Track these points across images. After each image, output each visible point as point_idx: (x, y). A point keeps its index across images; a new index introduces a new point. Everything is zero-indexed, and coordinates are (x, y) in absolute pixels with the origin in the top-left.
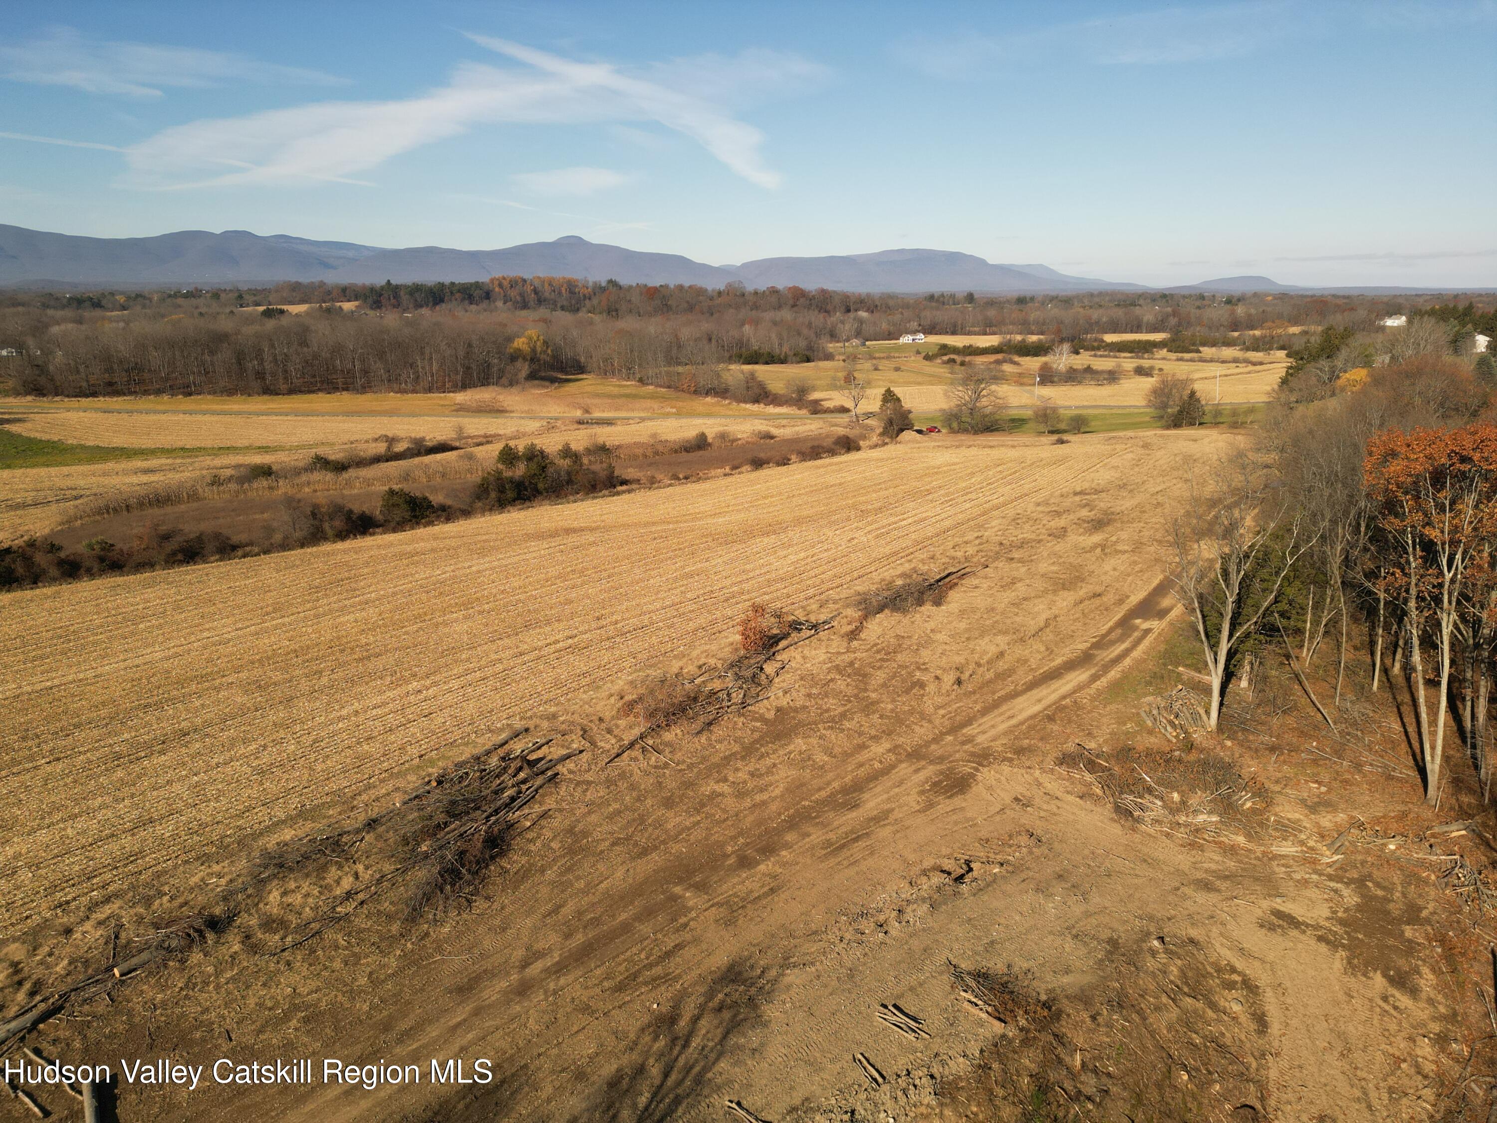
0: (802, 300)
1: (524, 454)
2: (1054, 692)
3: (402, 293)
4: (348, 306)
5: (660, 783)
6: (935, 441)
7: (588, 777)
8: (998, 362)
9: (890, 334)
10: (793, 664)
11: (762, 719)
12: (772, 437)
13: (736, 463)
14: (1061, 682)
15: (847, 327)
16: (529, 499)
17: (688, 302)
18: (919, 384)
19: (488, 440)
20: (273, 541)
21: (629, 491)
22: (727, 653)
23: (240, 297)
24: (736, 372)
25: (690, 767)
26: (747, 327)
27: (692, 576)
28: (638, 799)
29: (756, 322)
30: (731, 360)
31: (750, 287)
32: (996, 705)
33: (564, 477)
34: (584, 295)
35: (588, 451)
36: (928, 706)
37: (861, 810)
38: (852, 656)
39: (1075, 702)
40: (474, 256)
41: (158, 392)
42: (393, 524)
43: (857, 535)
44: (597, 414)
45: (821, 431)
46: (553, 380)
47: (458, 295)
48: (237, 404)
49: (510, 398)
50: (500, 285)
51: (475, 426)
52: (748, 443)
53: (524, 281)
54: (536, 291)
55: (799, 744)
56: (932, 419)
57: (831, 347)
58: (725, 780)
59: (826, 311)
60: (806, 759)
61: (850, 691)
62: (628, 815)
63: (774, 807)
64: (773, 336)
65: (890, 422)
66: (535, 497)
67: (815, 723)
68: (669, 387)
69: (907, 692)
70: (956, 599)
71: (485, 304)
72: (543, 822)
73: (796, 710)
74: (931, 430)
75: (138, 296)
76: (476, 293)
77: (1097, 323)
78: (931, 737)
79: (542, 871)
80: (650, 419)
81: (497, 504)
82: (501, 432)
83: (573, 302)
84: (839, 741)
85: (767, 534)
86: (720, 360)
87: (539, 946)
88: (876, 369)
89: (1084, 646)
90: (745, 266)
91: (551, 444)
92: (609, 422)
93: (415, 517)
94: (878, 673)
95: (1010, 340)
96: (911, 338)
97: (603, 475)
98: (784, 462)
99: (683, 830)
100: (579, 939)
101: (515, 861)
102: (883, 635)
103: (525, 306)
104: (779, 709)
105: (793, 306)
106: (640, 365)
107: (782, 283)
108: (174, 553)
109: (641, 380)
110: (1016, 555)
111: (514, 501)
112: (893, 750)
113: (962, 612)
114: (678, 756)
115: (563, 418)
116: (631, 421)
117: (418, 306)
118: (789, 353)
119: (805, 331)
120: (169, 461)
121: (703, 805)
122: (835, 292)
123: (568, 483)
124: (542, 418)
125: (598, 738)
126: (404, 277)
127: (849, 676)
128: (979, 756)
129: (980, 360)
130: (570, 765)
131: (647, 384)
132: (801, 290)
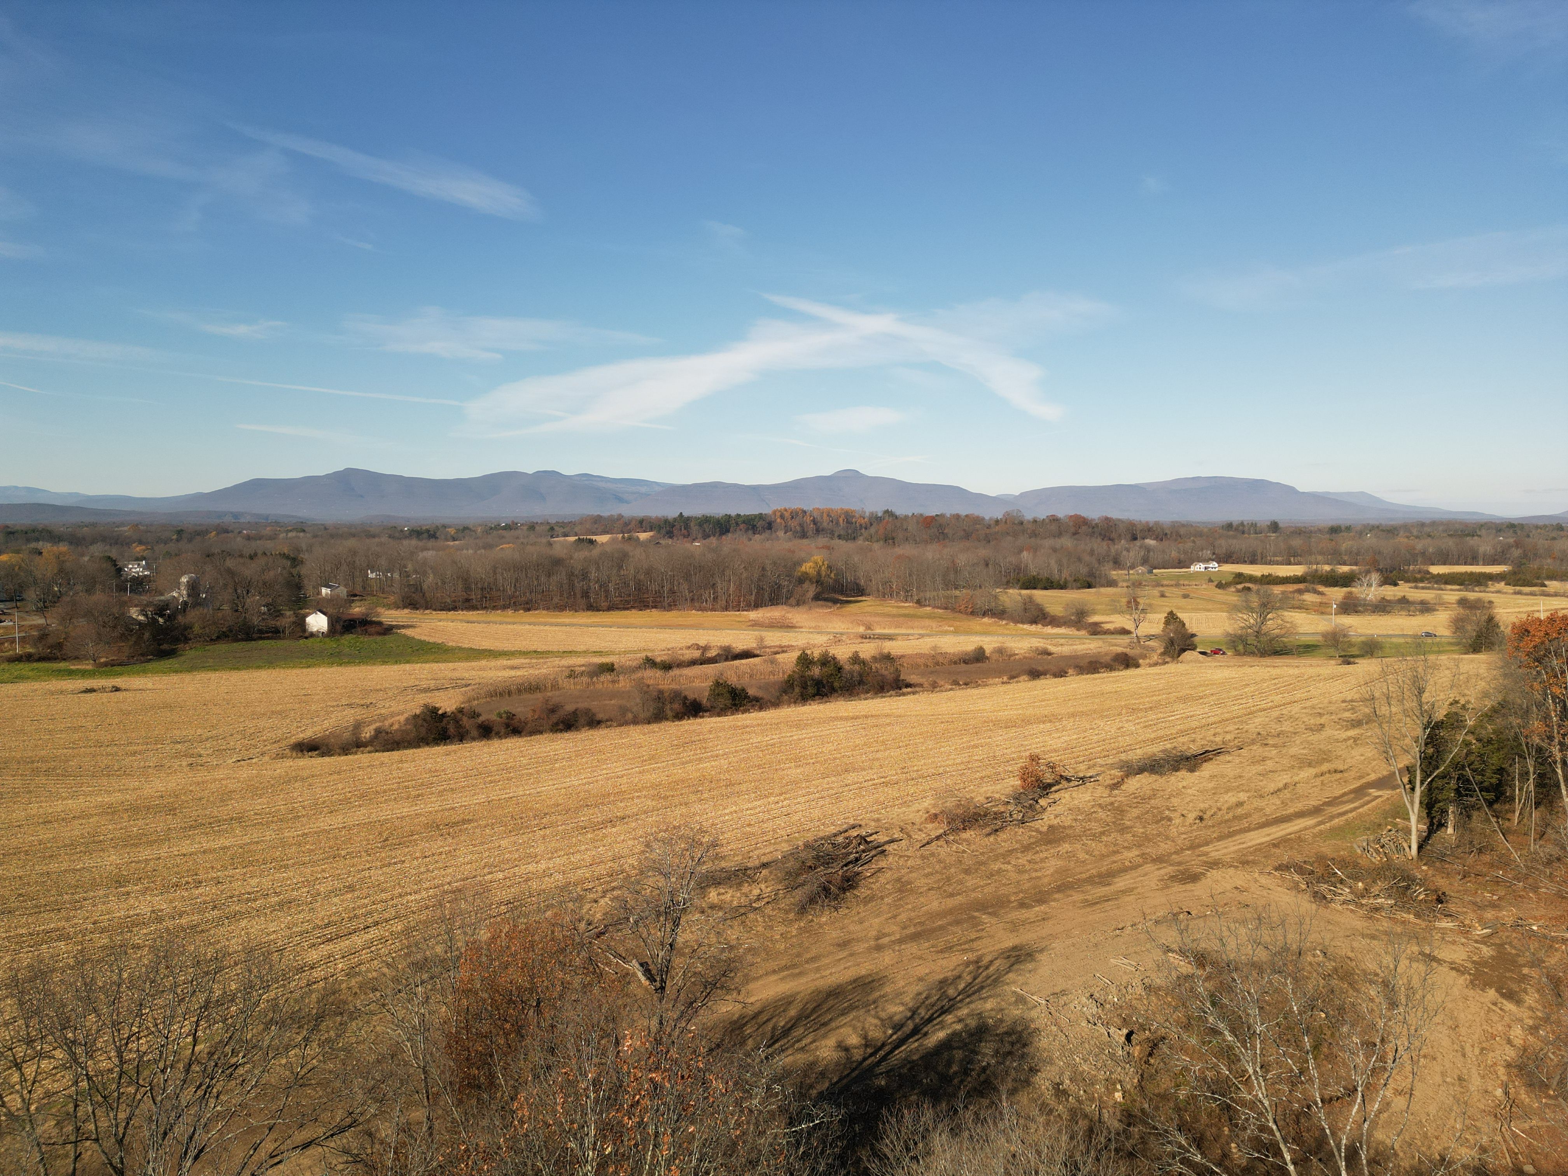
0: (1084, 528)
1: (818, 660)
2: (1282, 830)
3: (692, 524)
4: (643, 536)
5: (961, 861)
6: (1219, 661)
7: (908, 853)
8: (1300, 592)
9: (1180, 562)
10: (1063, 801)
11: (1037, 831)
12: (1049, 654)
13: (1013, 673)
14: (1290, 824)
15: (1132, 554)
16: (826, 695)
17: (964, 530)
18: (1209, 610)
19: (783, 650)
20: (626, 718)
21: (914, 693)
22: (1009, 791)
23: (552, 529)
24: (1013, 596)
25: (982, 854)
26: (1025, 554)
27: (977, 747)
28: (945, 868)
29: (1035, 550)
30: (1008, 584)
31: (1029, 516)
32: (1230, 835)
33: (857, 678)
34: (861, 525)
35: (874, 658)
36: (1173, 832)
37: (1112, 887)
38: (1113, 799)
39: (1299, 837)
40: (756, 491)
41: (504, 608)
42: (718, 710)
43: (1126, 725)
44: (878, 631)
45: (1100, 650)
46: (835, 601)
47: (742, 526)
48: (567, 618)
49: (797, 616)
50: (782, 517)
51: (774, 638)
52: (1025, 658)
53: (805, 512)
54: (814, 522)
55: (1066, 847)
56: (1218, 643)
57: (1114, 574)
58: (1009, 863)
59: (1112, 540)
60: (1071, 855)
61: (1109, 819)
62: (938, 876)
63: (1046, 880)
64: (1053, 562)
65: (1171, 642)
66: (831, 693)
67: (1080, 836)
68: (946, 608)
69: (1157, 822)
70: (1208, 769)
71: (767, 534)
72: (879, 874)
73: (1064, 828)
74: (1216, 652)
75: (466, 529)
76: (760, 524)
77: (1423, 554)
78: (1173, 850)
79: (882, 898)
80: (928, 635)
81: (800, 698)
82: (794, 644)
83: (850, 531)
84: (1097, 847)
85: (1044, 722)
86: (998, 584)
87: (886, 931)
88: (1163, 596)
89: (1316, 803)
90: (1023, 495)
91: (842, 653)
92: (890, 638)
93: (735, 705)
94: (1134, 810)
95: (1316, 571)
96: (1203, 566)
97: (890, 677)
98: (1061, 674)
99: (978, 887)
100: (912, 930)
101: (862, 892)
102: (1141, 788)
103: (804, 535)
104: (1050, 827)
105: (1075, 534)
106: (918, 588)
107: (1063, 511)
108: (557, 724)
109: (918, 602)
110: (1271, 741)
111: (814, 696)
112: (1142, 855)
113: (1212, 777)
114: (973, 847)
115: (848, 633)
116: (911, 637)
117: (706, 536)
118: (1069, 578)
119: (1087, 558)
120: (527, 661)
121: (992, 875)
122: (1119, 520)
123: (859, 684)
124: (829, 633)
125: (912, 833)
126: (694, 510)
127: (1109, 810)
128: (1211, 863)
129: (1277, 590)
130: (894, 846)
131: (925, 606)
132: (1083, 518)
